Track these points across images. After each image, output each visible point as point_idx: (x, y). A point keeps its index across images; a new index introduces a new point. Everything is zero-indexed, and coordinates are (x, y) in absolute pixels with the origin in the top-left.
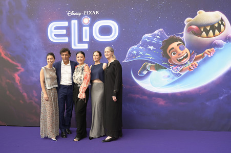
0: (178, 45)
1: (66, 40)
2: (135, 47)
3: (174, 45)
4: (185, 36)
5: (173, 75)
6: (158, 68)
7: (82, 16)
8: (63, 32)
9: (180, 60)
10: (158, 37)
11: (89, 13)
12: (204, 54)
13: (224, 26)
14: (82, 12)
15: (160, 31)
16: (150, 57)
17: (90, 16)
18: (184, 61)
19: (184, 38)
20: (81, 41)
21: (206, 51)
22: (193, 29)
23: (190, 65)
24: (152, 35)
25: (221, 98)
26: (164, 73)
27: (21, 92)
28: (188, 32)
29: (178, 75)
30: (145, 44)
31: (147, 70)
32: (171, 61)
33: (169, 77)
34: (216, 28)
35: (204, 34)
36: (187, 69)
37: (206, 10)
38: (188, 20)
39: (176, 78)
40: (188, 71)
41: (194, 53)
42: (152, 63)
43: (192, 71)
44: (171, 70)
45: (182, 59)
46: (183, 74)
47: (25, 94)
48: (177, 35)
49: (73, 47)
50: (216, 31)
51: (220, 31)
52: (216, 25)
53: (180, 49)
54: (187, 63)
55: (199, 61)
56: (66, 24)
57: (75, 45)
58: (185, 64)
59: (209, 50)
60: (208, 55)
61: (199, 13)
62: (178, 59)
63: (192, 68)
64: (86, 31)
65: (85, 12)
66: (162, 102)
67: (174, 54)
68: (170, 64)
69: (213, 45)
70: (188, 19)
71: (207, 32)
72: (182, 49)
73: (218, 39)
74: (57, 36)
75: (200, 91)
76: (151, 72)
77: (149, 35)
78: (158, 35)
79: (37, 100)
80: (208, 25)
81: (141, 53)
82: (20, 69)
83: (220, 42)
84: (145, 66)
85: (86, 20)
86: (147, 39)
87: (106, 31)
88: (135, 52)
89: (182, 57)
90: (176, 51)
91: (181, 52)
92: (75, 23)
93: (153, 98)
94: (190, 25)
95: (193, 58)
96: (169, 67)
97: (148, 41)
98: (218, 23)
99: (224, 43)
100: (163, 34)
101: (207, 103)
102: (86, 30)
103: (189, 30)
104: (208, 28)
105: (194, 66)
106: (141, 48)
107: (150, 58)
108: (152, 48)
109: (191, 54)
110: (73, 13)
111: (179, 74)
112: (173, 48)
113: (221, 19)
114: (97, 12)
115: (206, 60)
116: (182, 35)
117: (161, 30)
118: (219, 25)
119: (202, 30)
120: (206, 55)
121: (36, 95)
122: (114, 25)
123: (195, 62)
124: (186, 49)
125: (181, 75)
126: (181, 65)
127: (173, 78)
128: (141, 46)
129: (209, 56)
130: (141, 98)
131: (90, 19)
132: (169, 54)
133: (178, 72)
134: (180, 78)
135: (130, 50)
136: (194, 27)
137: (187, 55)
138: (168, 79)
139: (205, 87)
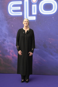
8: (18, 8)
74: (14, 11)
102: (34, 6)
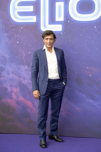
1: (33, 19)
8: (29, 9)
57: (45, 26)
64: (60, 7)
74: (21, 14)
102: (59, 5)
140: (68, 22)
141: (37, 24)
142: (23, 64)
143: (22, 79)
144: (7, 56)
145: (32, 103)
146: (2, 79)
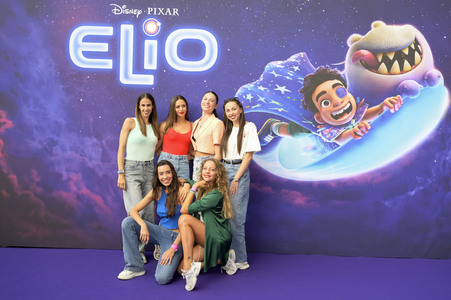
0: (334, 86)
2: (250, 86)
3: (327, 86)
4: (348, 68)
5: (322, 146)
6: (294, 130)
7: (144, 16)
9: (337, 117)
10: (296, 68)
11: (158, 11)
12: (382, 107)
13: (421, 54)
14: (144, 9)
15: (300, 58)
16: (280, 107)
17: (160, 18)
18: (345, 118)
19: (345, 73)
20: (139, 68)
21: (387, 100)
22: (363, 55)
23: (356, 127)
24: (285, 65)
25: (413, 193)
26: (305, 141)
27: (5, 171)
28: (353, 61)
29: (333, 146)
30: (271, 82)
31: (273, 134)
32: (319, 118)
33: (315, 148)
34: (406, 57)
35: (383, 67)
36: (350, 134)
37: (388, 22)
38: (353, 39)
39: (330, 152)
40: (351, 138)
41: (363, 104)
42: (282, 119)
43: (359, 139)
44: (320, 135)
45: (341, 115)
46: (341, 144)
47: (13, 177)
48: (333, 67)
49: (123, 80)
50: (406, 62)
51: (412, 63)
52: (406, 52)
53: (338, 94)
54: (350, 123)
55: (372, 120)
56: (109, 31)
57: (126, 76)
58: (347, 125)
59: (391, 98)
60: (391, 108)
61: (375, 26)
62: (334, 114)
63: (360, 133)
64: (151, 48)
65: (150, 10)
66: (300, 200)
67: (327, 104)
68: (317, 124)
69: (399, 90)
70: (355, 36)
71: (389, 65)
72: (341, 95)
73: (408, 77)
75: (373, 179)
76: (280, 138)
77: (278, 64)
78: (296, 64)
79: (39, 190)
80: (390, 50)
81: (262, 99)
82: (4, 123)
83: (413, 84)
84: (269, 126)
85: (152, 27)
86: (273, 72)
87: (192, 50)
88: (249, 97)
89: (342, 111)
90: (331, 99)
91: (339, 100)
92: (127, 29)
93: (284, 191)
94: (358, 48)
95: (362, 113)
96: (316, 130)
97: (276, 75)
98: (410, 48)
99: (420, 87)
100: (306, 62)
101: (387, 203)
103: (356, 58)
104: (391, 57)
105: (364, 129)
106: (262, 88)
107: (280, 110)
108: (283, 89)
109: (357, 104)
110: (124, 10)
111: (335, 144)
112: (324, 92)
113: (416, 40)
114: (176, 11)
115: (386, 118)
116: (342, 68)
117: (302, 54)
118: (412, 52)
119: (380, 59)
120: (385, 109)
121: (38, 180)
122: (208, 39)
123: (366, 122)
124: (349, 95)
125: (338, 146)
126: (339, 127)
127: (323, 152)
128: (262, 84)
129: (392, 111)
130: (259, 189)
131: (159, 24)
132: (317, 104)
133: (332, 140)
134: (336, 153)
135: (239, 91)
136: (365, 52)
137: (351, 107)
138: (313, 153)
139: (383, 172)
140: (163, 71)
141: (115, 72)
142: (90, 135)
143: (87, 159)
144: (62, 121)
145: (103, 198)
146: (53, 158)
